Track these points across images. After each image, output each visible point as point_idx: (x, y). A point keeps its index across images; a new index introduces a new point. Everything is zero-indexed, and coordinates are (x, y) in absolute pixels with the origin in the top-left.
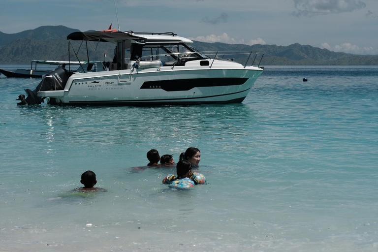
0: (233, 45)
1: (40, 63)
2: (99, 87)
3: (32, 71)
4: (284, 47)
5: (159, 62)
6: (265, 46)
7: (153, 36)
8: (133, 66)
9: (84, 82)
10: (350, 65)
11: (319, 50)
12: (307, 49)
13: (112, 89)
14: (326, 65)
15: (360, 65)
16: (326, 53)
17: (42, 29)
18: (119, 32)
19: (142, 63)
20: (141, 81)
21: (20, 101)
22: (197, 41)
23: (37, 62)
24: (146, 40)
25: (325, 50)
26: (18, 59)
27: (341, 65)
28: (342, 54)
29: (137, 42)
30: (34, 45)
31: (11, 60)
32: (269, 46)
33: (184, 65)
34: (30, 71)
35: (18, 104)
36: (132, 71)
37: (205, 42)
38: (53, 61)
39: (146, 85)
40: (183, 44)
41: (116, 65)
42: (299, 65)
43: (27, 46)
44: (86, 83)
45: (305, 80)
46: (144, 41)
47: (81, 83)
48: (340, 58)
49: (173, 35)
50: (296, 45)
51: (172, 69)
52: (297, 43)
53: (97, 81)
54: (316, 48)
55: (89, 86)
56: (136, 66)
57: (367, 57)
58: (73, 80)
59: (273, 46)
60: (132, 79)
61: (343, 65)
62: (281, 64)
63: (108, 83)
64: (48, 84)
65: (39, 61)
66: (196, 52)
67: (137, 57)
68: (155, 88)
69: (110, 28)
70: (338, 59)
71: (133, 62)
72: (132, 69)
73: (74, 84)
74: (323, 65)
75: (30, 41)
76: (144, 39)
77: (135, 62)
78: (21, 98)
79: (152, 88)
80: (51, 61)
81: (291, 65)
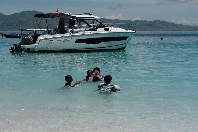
0: (124, 20)
1: (24, 30)
2: (53, 43)
3: (19, 34)
4: (151, 22)
5: (83, 29)
6: (141, 21)
7: (80, 15)
8: (71, 31)
9: (46, 40)
10: (186, 31)
11: (169, 23)
12: (163, 23)
13: (60, 43)
14: (173, 31)
15: (191, 31)
16: (173, 25)
17: (24, 12)
18: (62, 13)
19: (75, 30)
20: (75, 39)
21: (11, 50)
22: (105, 19)
23: (22, 30)
24: (77, 18)
25: (173, 23)
26: (12, 28)
27: (181, 31)
28: (181, 25)
29: (72, 19)
30: (20, 21)
31: (8, 29)
32: (143, 21)
33: (96, 30)
34: (18, 34)
35: (10, 52)
36: (70, 34)
37: (110, 19)
38: (30, 29)
39: (78, 41)
40: (95, 19)
41: (59, 30)
42: (159, 31)
43: (16, 21)
44: (47, 41)
45: (162, 39)
46: (75, 18)
47: (44, 41)
48: (180, 27)
49: (90, 14)
50: (157, 21)
51: (91, 32)
52: (158, 20)
53: (52, 40)
54: (168, 22)
55: (48, 42)
56: (72, 31)
57: (194, 27)
58: (40, 39)
59: (145, 21)
60: (70, 38)
61: (182, 31)
62: (149, 31)
63: (58, 40)
64: (26, 41)
65: (23, 29)
66: (102, 24)
67: (72, 26)
68: (82, 43)
69: (57, 11)
70: (180, 28)
71: (70, 30)
72: (70, 33)
73: (40, 41)
74: (171, 31)
75: (18, 19)
76: (76, 17)
77: (72, 29)
78: (12, 48)
79: (80, 43)
80: (29, 29)
81: (155, 31)
